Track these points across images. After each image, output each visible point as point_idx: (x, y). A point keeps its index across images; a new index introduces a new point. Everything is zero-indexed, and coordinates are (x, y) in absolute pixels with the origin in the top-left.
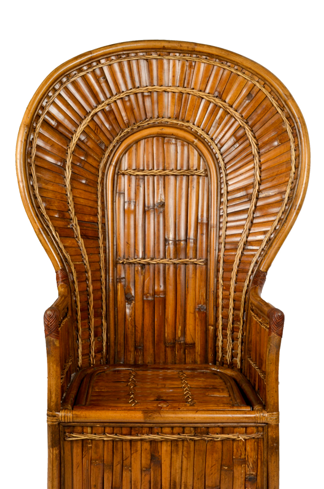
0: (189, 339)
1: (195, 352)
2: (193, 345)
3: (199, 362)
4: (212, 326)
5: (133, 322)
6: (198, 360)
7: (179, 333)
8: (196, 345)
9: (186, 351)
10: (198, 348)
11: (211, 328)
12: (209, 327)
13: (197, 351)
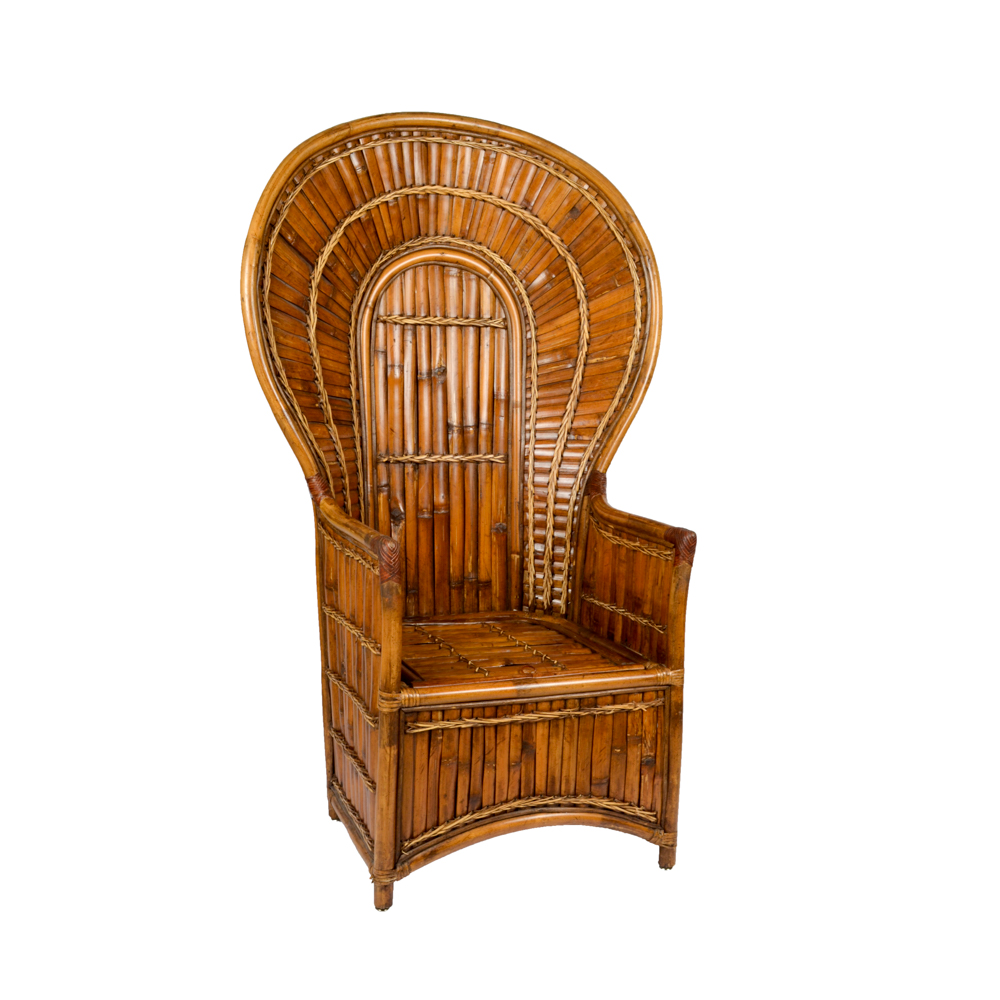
0: (483, 576)
1: (491, 594)
2: (488, 584)
3: (498, 608)
4: (518, 554)
5: (403, 553)
6: (497, 605)
7: (469, 566)
8: (493, 582)
9: (480, 592)
10: (496, 587)
11: (516, 557)
12: (513, 556)
13: (494, 591)
